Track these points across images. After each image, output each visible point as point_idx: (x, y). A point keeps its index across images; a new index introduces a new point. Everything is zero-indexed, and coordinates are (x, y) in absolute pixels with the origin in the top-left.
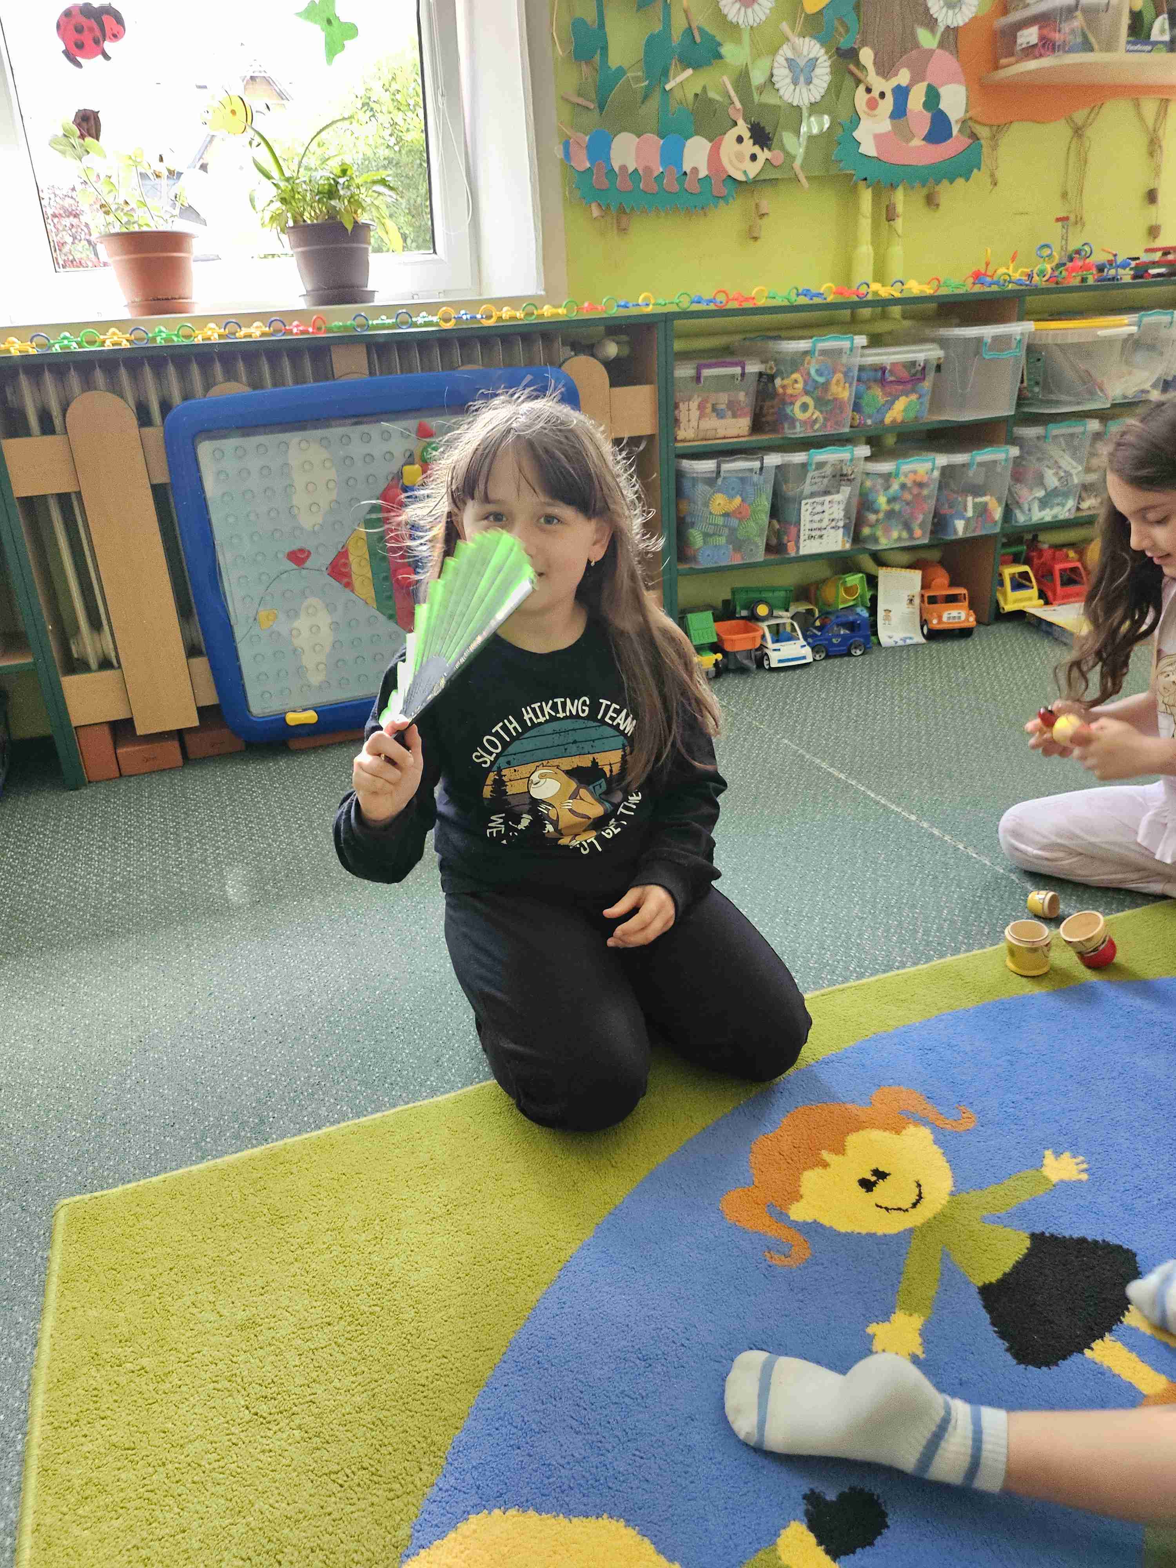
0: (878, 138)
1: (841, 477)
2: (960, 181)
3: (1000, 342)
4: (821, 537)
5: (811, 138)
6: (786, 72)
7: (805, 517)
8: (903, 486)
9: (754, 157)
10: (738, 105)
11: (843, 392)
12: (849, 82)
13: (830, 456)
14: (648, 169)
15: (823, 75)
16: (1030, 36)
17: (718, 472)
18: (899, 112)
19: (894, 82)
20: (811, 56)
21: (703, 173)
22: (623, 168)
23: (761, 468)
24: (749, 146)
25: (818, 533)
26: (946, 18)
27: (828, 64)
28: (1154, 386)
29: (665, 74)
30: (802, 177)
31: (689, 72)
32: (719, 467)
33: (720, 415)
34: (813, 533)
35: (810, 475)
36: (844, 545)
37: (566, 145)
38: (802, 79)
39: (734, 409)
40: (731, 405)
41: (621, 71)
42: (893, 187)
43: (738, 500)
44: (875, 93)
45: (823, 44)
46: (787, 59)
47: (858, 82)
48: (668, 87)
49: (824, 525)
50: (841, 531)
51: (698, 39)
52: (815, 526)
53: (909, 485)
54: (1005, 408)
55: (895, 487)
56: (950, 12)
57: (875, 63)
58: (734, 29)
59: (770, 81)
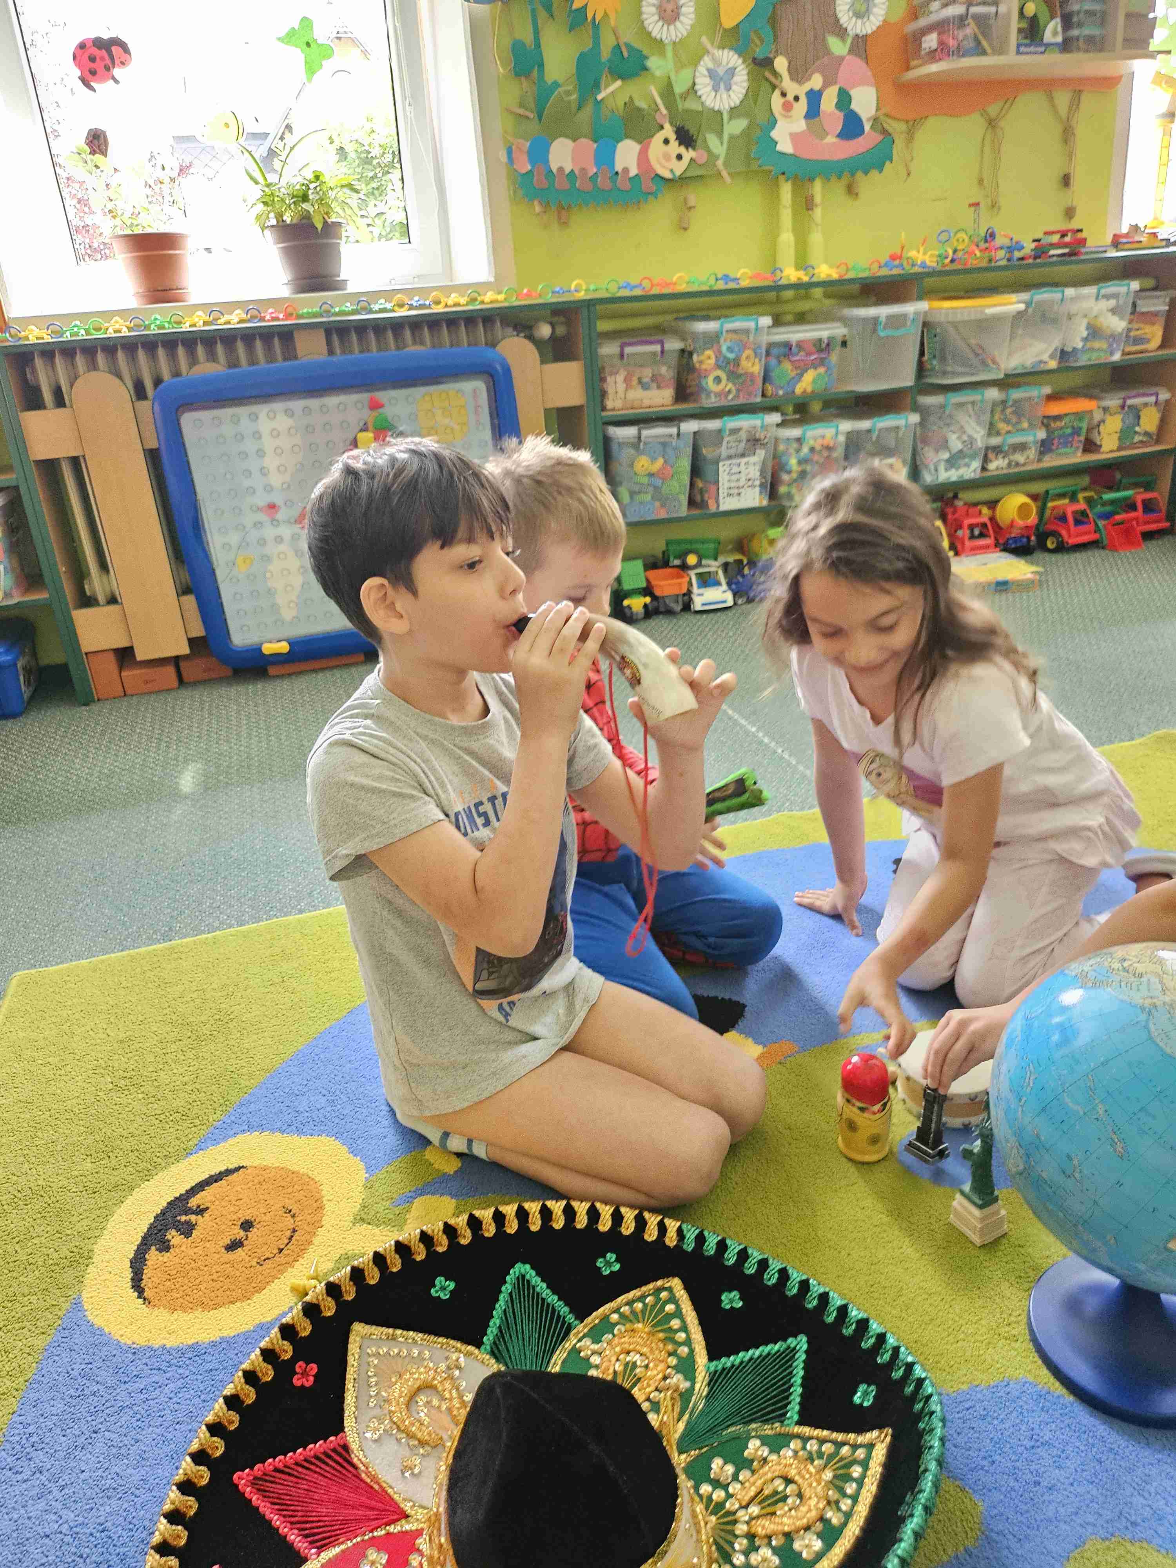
0: (794, 137)
1: (754, 442)
2: (874, 173)
3: (896, 321)
4: (739, 494)
5: (732, 138)
6: (708, 80)
7: (723, 477)
8: (812, 450)
9: (679, 157)
10: (664, 111)
11: (753, 367)
12: (764, 89)
13: (745, 422)
14: (583, 170)
15: (741, 82)
16: (931, 41)
17: (639, 438)
18: (813, 112)
19: (807, 87)
20: (730, 65)
21: (633, 172)
22: (561, 169)
23: (678, 435)
24: (675, 147)
25: (736, 491)
26: (856, 27)
27: (745, 72)
28: (1052, 356)
29: (597, 86)
30: (725, 174)
31: (619, 83)
32: (640, 433)
33: (645, 387)
34: (732, 491)
35: (726, 440)
36: (761, 501)
37: (510, 151)
38: (722, 86)
39: (657, 381)
40: (654, 378)
41: (556, 85)
42: (811, 180)
43: (661, 461)
44: (790, 97)
45: (740, 55)
46: (708, 70)
47: (774, 87)
48: (599, 97)
49: (741, 483)
50: (757, 489)
51: (626, 54)
52: (733, 485)
53: (818, 448)
54: (907, 380)
55: (805, 450)
56: (859, 22)
57: (789, 70)
58: (658, 44)
59: (692, 89)
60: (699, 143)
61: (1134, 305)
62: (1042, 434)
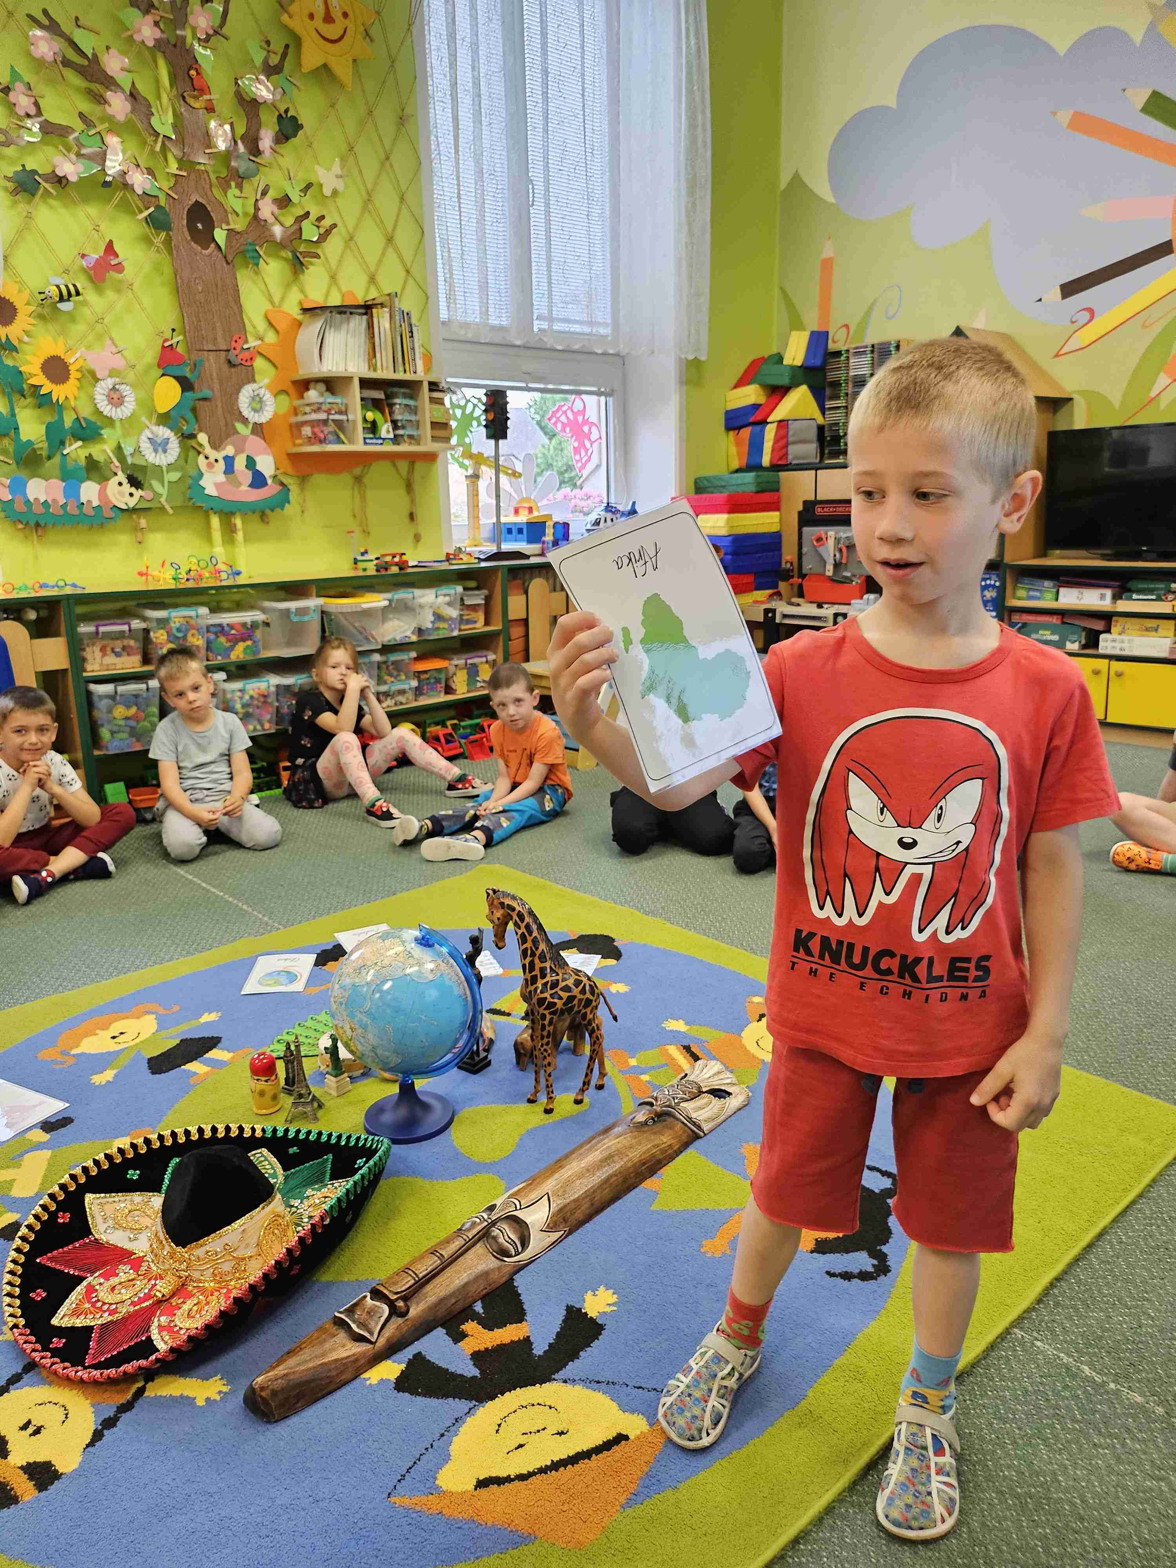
0: (218, 486)
2: (278, 511)
3: (301, 612)
5: (170, 483)
6: (149, 445)
8: (252, 697)
9: (131, 495)
10: (117, 464)
12: (192, 453)
14: (54, 500)
15: (174, 448)
16: (307, 431)
17: (116, 692)
18: (229, 468)
19: (224, 453)
20: (165, 437)
21: (96, 503)
22: (36, 499)
23: (147, 689)
24: (127, 488)
26: (253, 418)
27: (177, 441)
28: (413, 633)
29: (62, 445)
30: (167, 507)
31: (80, 443)
32: (116, 688)
33: (118, 655)
38: (160, 449)
39: (127, 650)
40: (124, 648)
41: (30, 442)
42: (232, 514)
44: (212, 459)
45: (172, 430)
46: (148, 438)
47: (199, 453)
48: (65, 452)
51: (84, 425)
53: (255, 696)
55: (247, 697)
56: (256, 415)
57: (209, 442)
58: (110, 421)
59: (137, 451)
60: (146, 485)
61: (462, 600)
62: (414, 683)
